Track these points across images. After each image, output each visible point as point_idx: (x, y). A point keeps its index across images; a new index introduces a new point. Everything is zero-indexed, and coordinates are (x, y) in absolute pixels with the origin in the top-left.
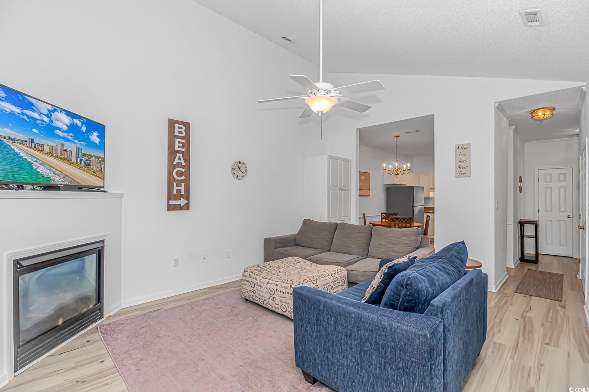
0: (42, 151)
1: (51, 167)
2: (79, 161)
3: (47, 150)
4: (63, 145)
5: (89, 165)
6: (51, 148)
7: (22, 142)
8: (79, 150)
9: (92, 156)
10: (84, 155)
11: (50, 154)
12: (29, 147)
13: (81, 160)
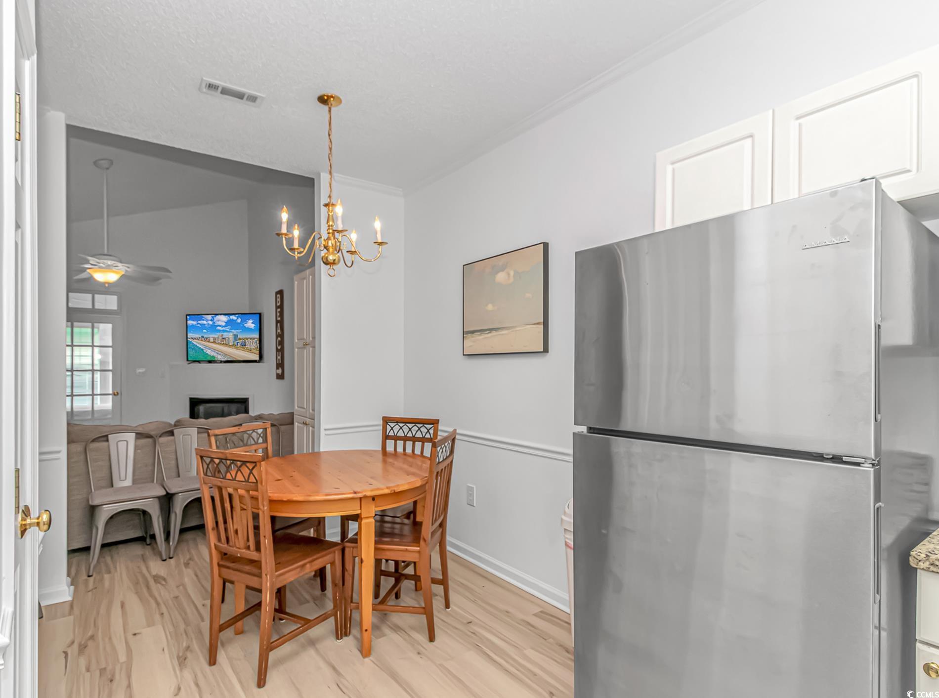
0: (209, 341)
1: (214, 350)
2: (236, 343)
3: (212, 340)
4: (222, 335)
5: (245, 345)
6: (215, 339)
7: (198, 339)
8: (235, 337)
9: (247, 339)
10: (240, 339)
11: (214, 342)
12: (202, 341)
13: (237, 343)
